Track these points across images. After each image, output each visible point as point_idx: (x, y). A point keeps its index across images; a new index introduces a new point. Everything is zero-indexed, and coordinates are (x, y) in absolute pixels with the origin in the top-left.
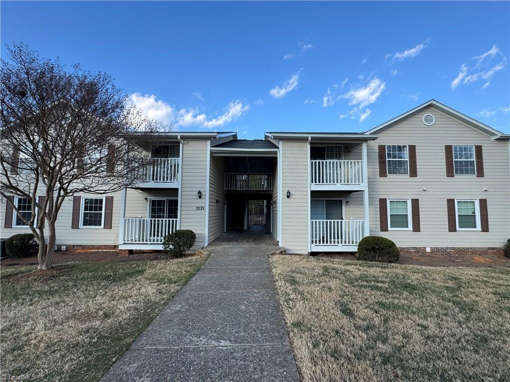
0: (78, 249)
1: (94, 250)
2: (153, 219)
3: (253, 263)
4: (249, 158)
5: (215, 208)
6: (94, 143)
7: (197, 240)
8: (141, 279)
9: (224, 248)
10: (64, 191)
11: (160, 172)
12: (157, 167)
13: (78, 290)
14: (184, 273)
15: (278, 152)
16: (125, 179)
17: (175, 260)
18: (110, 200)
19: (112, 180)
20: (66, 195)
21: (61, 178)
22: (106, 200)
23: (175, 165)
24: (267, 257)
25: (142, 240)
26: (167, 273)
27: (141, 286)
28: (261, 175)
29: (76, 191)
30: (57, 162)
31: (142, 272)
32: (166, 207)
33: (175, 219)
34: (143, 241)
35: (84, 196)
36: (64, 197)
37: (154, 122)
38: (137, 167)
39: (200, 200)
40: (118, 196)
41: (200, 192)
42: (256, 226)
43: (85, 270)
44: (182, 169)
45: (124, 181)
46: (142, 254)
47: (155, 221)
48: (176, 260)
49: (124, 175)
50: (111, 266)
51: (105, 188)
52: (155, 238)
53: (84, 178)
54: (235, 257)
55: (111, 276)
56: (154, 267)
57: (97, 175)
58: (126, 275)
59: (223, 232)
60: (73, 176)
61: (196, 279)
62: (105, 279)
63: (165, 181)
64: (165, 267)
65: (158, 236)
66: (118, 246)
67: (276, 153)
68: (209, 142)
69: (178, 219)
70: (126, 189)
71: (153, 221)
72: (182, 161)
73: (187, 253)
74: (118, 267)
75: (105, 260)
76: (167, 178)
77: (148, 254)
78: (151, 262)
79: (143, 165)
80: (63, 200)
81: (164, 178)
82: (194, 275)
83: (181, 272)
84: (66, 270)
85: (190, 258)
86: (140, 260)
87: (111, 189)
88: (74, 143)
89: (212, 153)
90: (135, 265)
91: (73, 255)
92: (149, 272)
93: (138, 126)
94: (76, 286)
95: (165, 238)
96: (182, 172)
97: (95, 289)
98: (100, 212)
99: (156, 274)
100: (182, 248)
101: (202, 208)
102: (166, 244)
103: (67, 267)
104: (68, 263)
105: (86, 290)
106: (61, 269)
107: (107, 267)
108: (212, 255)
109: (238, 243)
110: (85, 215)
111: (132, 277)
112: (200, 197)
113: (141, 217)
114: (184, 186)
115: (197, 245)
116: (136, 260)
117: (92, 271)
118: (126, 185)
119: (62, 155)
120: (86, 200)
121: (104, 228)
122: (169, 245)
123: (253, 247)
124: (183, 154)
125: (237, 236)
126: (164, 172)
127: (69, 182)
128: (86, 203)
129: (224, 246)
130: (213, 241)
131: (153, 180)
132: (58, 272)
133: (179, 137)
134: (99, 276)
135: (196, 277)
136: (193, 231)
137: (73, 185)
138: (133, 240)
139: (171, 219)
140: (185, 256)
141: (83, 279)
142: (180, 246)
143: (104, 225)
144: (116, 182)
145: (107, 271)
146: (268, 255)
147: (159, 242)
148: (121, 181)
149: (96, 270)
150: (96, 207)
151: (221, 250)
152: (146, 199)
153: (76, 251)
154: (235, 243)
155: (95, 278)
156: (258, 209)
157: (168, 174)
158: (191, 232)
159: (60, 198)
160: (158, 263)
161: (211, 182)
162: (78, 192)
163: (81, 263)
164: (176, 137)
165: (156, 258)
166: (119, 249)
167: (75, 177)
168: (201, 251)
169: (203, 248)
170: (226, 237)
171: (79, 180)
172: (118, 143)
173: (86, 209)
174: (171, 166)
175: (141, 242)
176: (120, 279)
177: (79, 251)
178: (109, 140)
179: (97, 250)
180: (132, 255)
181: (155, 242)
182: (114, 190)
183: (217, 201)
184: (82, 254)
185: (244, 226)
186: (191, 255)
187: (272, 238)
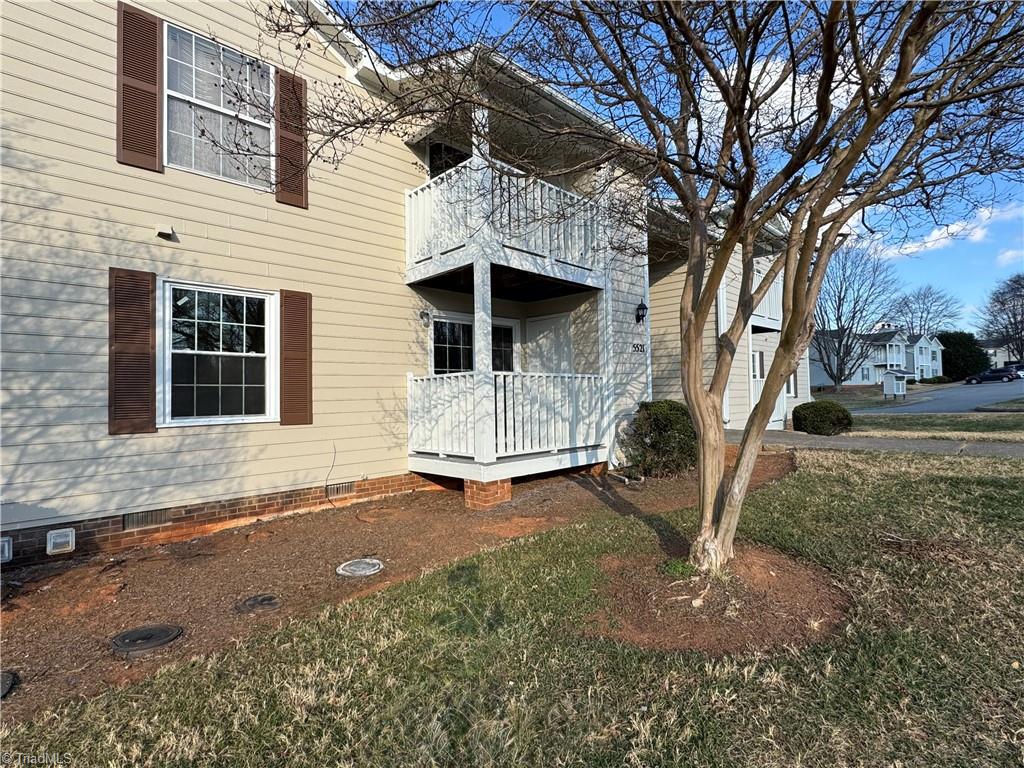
18: (300, 307)
22: (283, 305)
63: (577, 263)
98: (254, 354)
101: (642, 349)
110: (181, 366)
120: (177, 293)
121: (284, 422)
143: (284, 410)
150: (233, 333)
152: (426, 315)
153: (146, 543)
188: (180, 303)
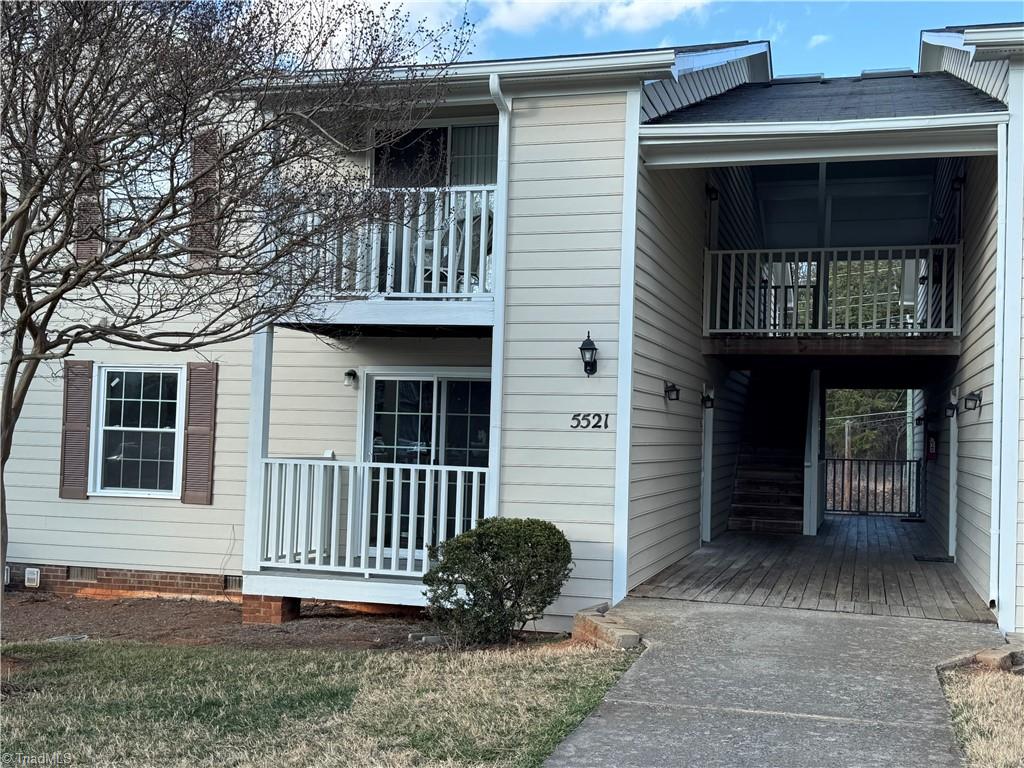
0: (86, 585)
1: (146, 595)
2: (383, 466)
3: (862, 704)
4: (837, 169)
5: (660, 421)
6: (144, 128)
7: (576, 568)
8: (340, 727)
9: (708, 616)
10: (35, 336)
11: (413, 250)
12: (400, 226)
13: (97, 750)
14: (525, 718)
15: (1001, 130)
16: (269, 283)
17: (479, 653)
18: (206, 379)
19: (217, 290)
20: (43, 351)
21: (24, 282)
22: (189, 378)
23: (477, 219)
24: (934, 677)
25: (334, 557)
26: (449, 710)
27: (342, 758)
28: (897, 255)
29: (78, 339)
30: (9, 215)
31: (340, 698)
32: (438, 415)
33: (476, 470)
34: (341, 561)
35: (107, 358)
36: (35, 361)
37: (389, 13)
38: (317, 231)
39: (589, 384)
40: (237, 361)
41: (588, 346)
42: (863, 521)
43: (119, 673)
44: (509, 235)
45: (266, 293)
46: (337, 622)
47: (390, 473)
48: (483, 657)
49: (266, 265)
50: (217, 665)
51: (190, 322)
52: (393, 552)
53: (110, 279)
54: (765, 665)
55: (217, 704)
56: (394, 679)
57: (157, 266)
58: (278, 703)
59: (697, 542)
60: (66, 275)
61: (580, 753)
62: (197, 713)
63: (435, 293)
64: (439, 685)
65: (403, 543)
66: (239, 581)
67: (989, 134)
68: (634, 100)
69: (492, 471)
70: (271, 333)
71: (382, 475)
72: (509, 200)
73: (530, 626)
74: (243, 669)
75: (189, 636)
76: (443, 278)
77: (360, 622)
78: (379, 658)
79: (340, 222)
80: (30, 375)
81: (429, 277)
82: (571, 729)
83: (513, 711)
84: (46, 667)
85: (546, 651)
86: (329, 645)
87: (213, 328)
88: (69, 130)
89: (646, 152)
90: (311, 666)
91: (67, 608)
92: (372, 698)
93: (322, 39)
94: (89, 733)
95: (433, 554)
96: (508, 252)
97: (161, 755)
98: (167, 430)
99: (401, 713)
100: (509, 604)
101: (600, 422)
102: (441, 581)
103: (51, 654)
104: (53, 640)
105: (129, 755)
106: (29, 662)
107: (201, 665)
108: (649, 643)
109: (776, 600)
110: (111, 441)
111: (302, 717)
112: (591, 367)
113: (333, 457)
114: (516, 314)
115: (577, 594)
116: (313, 646)
117: (145, 679)
118: (273, 311)
119: (25, 182)
120: (111, 376)
121: (183, 500)
122: (450, 584)
123: (856, 624)
124: (510, 164)
125: (767, 564)
126: (429, 251)
127: (54, 300)
128: (112, 391)
129: (707, 608)
130: (651, 581)
131: (382, 288)
132: (19, 670)
133: (494, 84)
134: (173, 700)
135: (583, 739)
136: (559, 527)
137: (64, 313)
138: (302, 558)
139: (460, 470)
140: (523, 640)
141: (111, 708)
142: (498, 594)
143: (184, 488)
144: (231, 296)
145: (203, 683)
146: (940, 670)
147: (409, 572)
148: (251, 292)
149: (160, 676)
150: (150, 409)
151: (693, 626)
152: (352, 375)
153: (79, 594)
154: (759, 596)
155: (159, 708)
156: (872, 435)
157: (444, 262)
158: (550, 530)
159: (22, 367)
160: (407, 661)
161: (643, 295)
162: (86, 340)
163: (99, 641)
164: (480, 85)
165: (398, 643)
166: (245, 591)
167: (75, 278)
168: (597, 621)
169: (603, 610)
170: (711, 563)
171: (88, 291)
172: (236, 122)
173: (112, 417)
174: (461, 223)
175: (332, 567)
176: (255, 719)
177: (89, 591)
178: (206, 108)
179: (154, 595)
180: (296, 624)
181: (393, 571)
182: (224, 335)
183: (671, 390)
184: (100, 605)
185: (800, 515)
186: (550, 638)
187: (956, 585)
188: (113, 384)
